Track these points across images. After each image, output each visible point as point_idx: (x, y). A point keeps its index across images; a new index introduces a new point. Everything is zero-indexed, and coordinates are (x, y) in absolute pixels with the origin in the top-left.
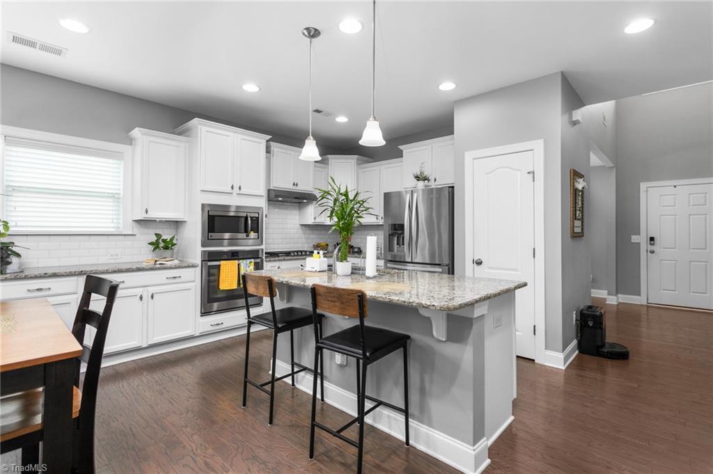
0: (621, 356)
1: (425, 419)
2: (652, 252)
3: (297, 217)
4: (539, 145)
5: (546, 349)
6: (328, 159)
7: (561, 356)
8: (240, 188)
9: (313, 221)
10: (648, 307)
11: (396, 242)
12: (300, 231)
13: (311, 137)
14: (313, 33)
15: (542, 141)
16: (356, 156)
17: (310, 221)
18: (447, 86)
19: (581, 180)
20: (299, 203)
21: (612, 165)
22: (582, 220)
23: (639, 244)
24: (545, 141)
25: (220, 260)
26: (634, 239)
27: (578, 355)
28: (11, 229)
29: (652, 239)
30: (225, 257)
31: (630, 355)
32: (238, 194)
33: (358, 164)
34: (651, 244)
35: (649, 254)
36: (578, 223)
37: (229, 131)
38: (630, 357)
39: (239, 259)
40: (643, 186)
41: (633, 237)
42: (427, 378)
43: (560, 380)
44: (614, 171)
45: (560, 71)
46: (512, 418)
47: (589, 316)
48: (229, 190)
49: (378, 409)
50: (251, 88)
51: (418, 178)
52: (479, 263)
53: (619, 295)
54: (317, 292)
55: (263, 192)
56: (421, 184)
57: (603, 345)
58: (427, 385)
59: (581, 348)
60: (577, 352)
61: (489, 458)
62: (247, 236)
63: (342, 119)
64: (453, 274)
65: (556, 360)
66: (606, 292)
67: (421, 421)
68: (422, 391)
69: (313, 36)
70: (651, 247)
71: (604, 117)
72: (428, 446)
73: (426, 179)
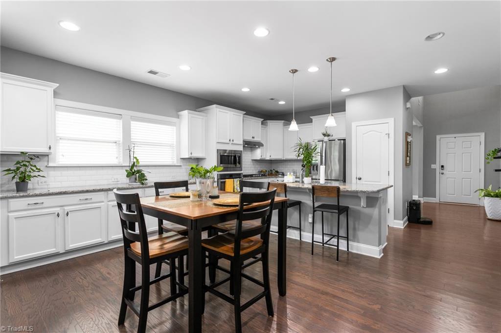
0: (429, 223)
1: (356, 239)
2: (443, 174)
3: (250, 155)
4: (391, 121)
5: (395, 219)
6: (267, 123)
7: (402, 222)
8: (233, 141)
9: (260, 157)
10: (440, 203)
11: (312, 169)
12: (252, 163)
13: (294, 120)
14: (294, 71)
15: (393, 119)
16: (283, 121)
17: (259, 158)
18: (346, 90)
19: (410, 137)
20: (251, 147)
21: (422, 125)
22: (410, 157)
23: (435, 169)
24: (395, 119)
25: (225, 179)
26: (433, 166)
27: (408, 224)
28: (140, 163)
29: (442, 166)
30: (227, 177)
31: (433, 222)
32: (232, 144)
33: (284, 125)
34: (442, 169)
35: (441, 175)
36: (408, 158)
37: (227, 110)
38: (433, 224)
39: (233, 178)
40: (438, 137)
41: (432, 165)
42: (357, 223)
43: (401, 233)
44: (423, 128)
45: (402, 84)
46: (386, 243)
47: (413, 204)
48: (228, 141)
49: (332, 240)
50: (246, 90)
51: (324, 135)
52: (360, 179)
53: (424, 198)
54: (315, 188)
55: (241, 142)
56: (326, 139)
57: (420, 219)
58: (357, 226)
59: (409, 220)
60: (407, 222)
61: (383, 253)
62: (236, 166)
63: (282, 103)
64: (345, 182)
65: (400, 224)
66: (418, 196)
67: (354, 241)
68: (355, 229)
69: (295, 72)
70: (441, 171)
71: (419, 101)
72: (357, 250)
73: (329, 136)
